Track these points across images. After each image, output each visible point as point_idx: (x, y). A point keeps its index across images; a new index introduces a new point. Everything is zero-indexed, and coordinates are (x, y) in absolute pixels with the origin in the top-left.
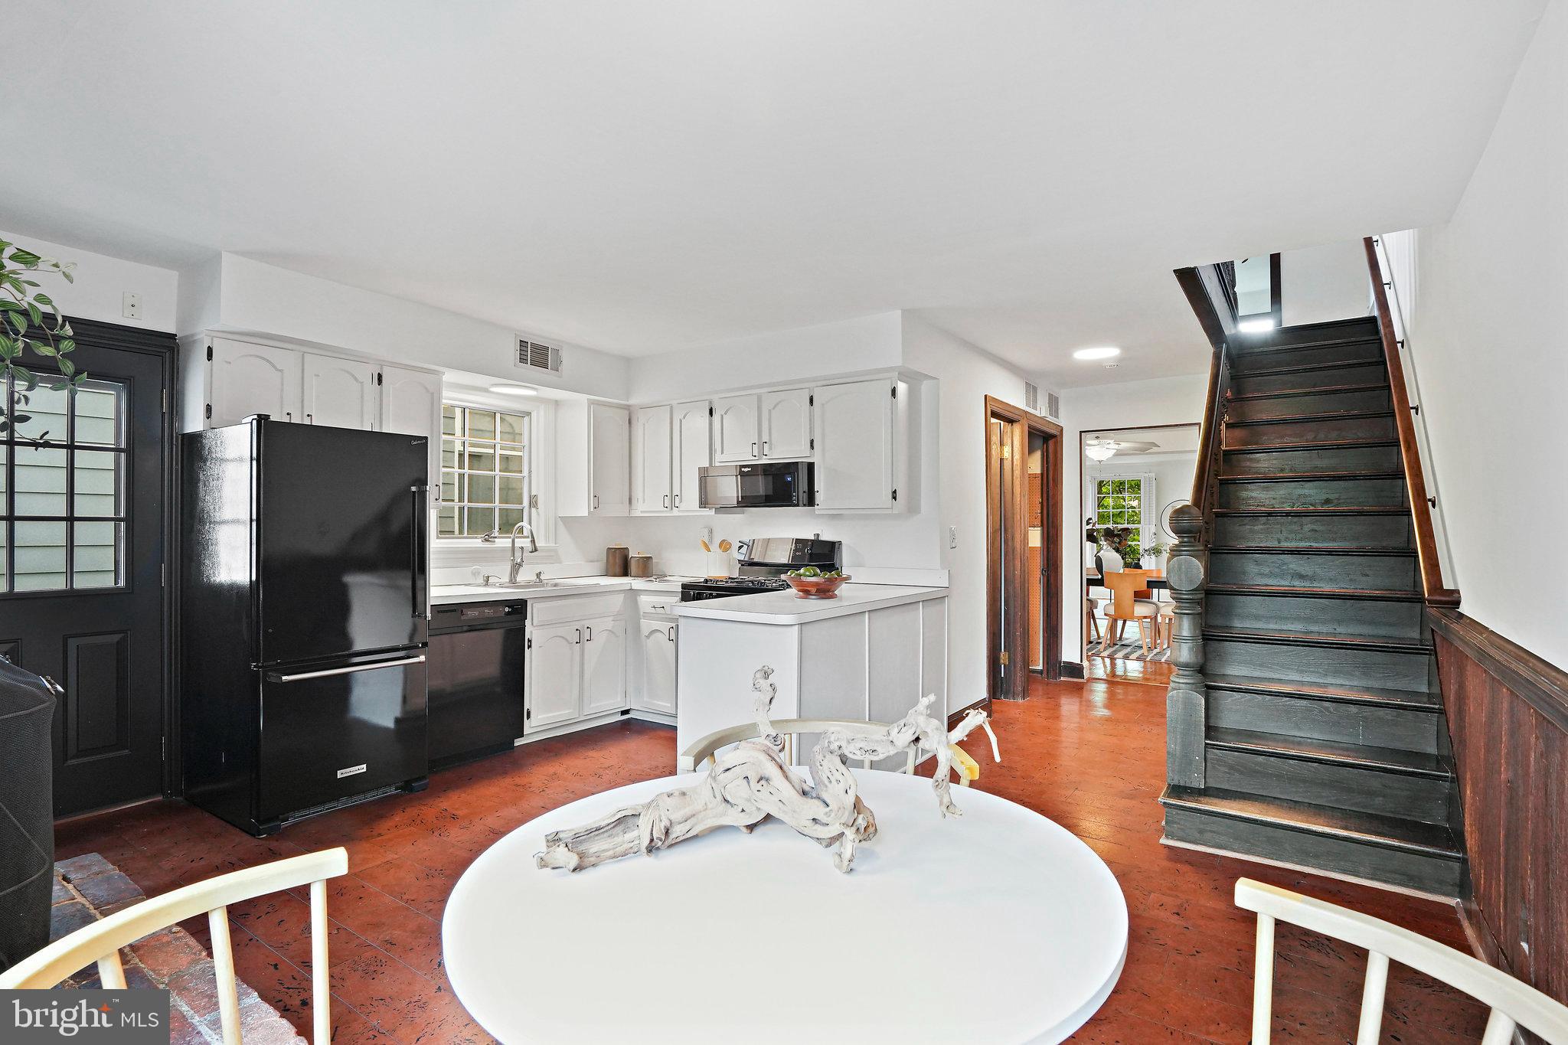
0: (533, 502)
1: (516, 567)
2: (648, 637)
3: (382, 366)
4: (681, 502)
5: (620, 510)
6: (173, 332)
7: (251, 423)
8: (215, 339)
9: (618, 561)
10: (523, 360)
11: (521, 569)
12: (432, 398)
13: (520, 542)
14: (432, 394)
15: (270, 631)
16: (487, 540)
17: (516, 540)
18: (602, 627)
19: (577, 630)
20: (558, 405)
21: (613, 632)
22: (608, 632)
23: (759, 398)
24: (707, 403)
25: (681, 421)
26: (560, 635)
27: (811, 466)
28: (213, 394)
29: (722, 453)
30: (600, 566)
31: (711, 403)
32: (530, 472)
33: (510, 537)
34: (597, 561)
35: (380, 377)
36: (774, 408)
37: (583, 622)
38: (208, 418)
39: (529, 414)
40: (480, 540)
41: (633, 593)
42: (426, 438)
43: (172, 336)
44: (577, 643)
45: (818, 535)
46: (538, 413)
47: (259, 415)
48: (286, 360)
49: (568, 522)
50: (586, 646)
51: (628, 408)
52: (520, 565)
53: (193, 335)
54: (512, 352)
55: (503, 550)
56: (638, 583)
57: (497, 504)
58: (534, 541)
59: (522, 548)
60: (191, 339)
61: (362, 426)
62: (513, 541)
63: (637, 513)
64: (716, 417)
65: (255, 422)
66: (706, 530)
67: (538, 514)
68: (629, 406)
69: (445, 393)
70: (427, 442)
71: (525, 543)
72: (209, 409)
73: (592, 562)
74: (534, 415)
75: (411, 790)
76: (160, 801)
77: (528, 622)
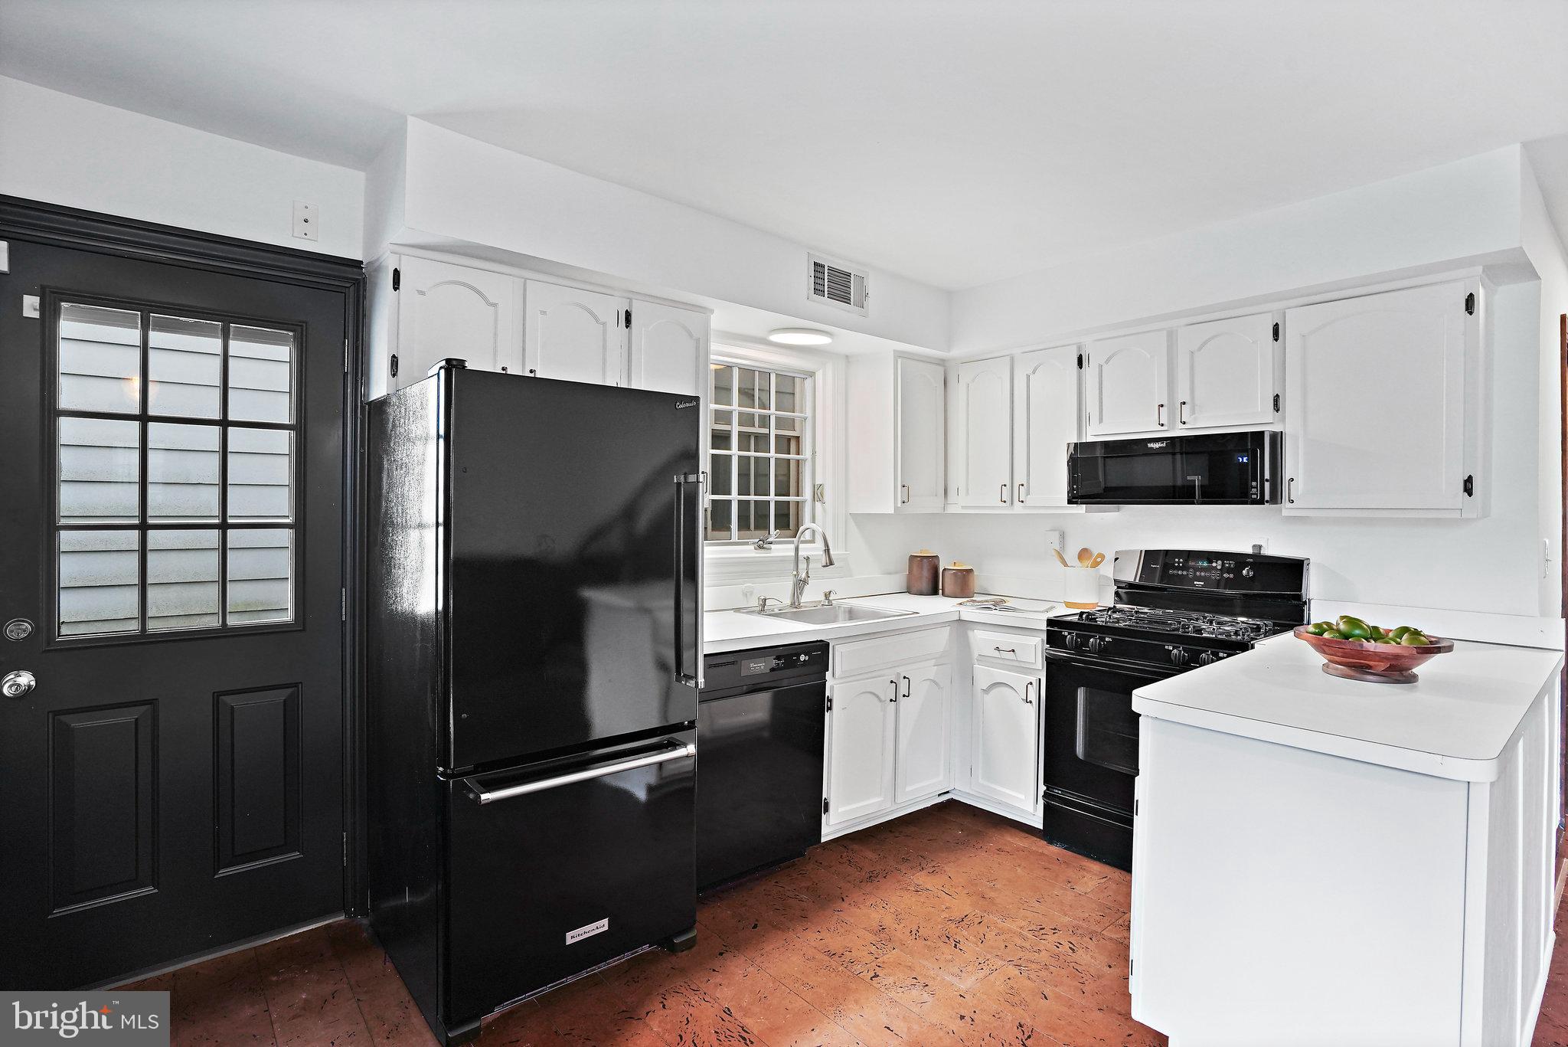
0: (818, 495)
1: (800, 584)
2: (986, 691)
3: (631, 299)
4: (1028, 493)
5: (933, 505)
6: (357, 256)
7: (438, 374)
8: (403, 256)
9: (926, 574)
10: (818, 291)
11: (807, 587)
12: (697, 348)
13: (805, 550)
14: (698, 341)
15: (464, 716)
16: (760, 547)
17: (801, 546)
18: (922, 675)
19: (892, 682)
20: (849, 362)
21: (936, 684)
22: (928, 682)
23: (1171, 335)
24: (1074, 349)
25: (1028, 377)
26: (869, 690)
27: (1277, 439)
28: (401, 339)
29: (1101, 420)
30: (899, 580)
31: (1079, 348)
32: (814, 453)
33: (792, 542)
34: (896, 573)
35: (628, 315)
36: (1200, 349)
37: (898, 670)
38: (394, 375)
39: (812, 374)
40: (752, 547)
41: (961, 625)
42: (697, 399)
43: (357, 264)
44: (891, 700)
45: (1260, 547)
46: (824, 375)
47: (448, 361)
48: (501, 285)
49: (861, 519)
50: (902, 703)
51: (942, 362)
52: (805, 582)
53: (378, 259)
54: (805, 279)
55: (783, 560)
56: (969, 613)
57: (772, 498)
58: (828, 550)
59: (808, 559)
60: (376, 265)
61: (604, 378)
62: (797, 549)
63: (951, 510)
64: (1090, 371)
65: (442, 372)
66: (1057, 534)
67: (824, 510)
68: (943, 360)
69: (714, 346)
70: (698, 405)
71: (815, 550)
72: (394, 361)
73: (890, 574)
74: (819, 376)
75: (673, 949)
76: (339, 925)
77: (828, 675)
